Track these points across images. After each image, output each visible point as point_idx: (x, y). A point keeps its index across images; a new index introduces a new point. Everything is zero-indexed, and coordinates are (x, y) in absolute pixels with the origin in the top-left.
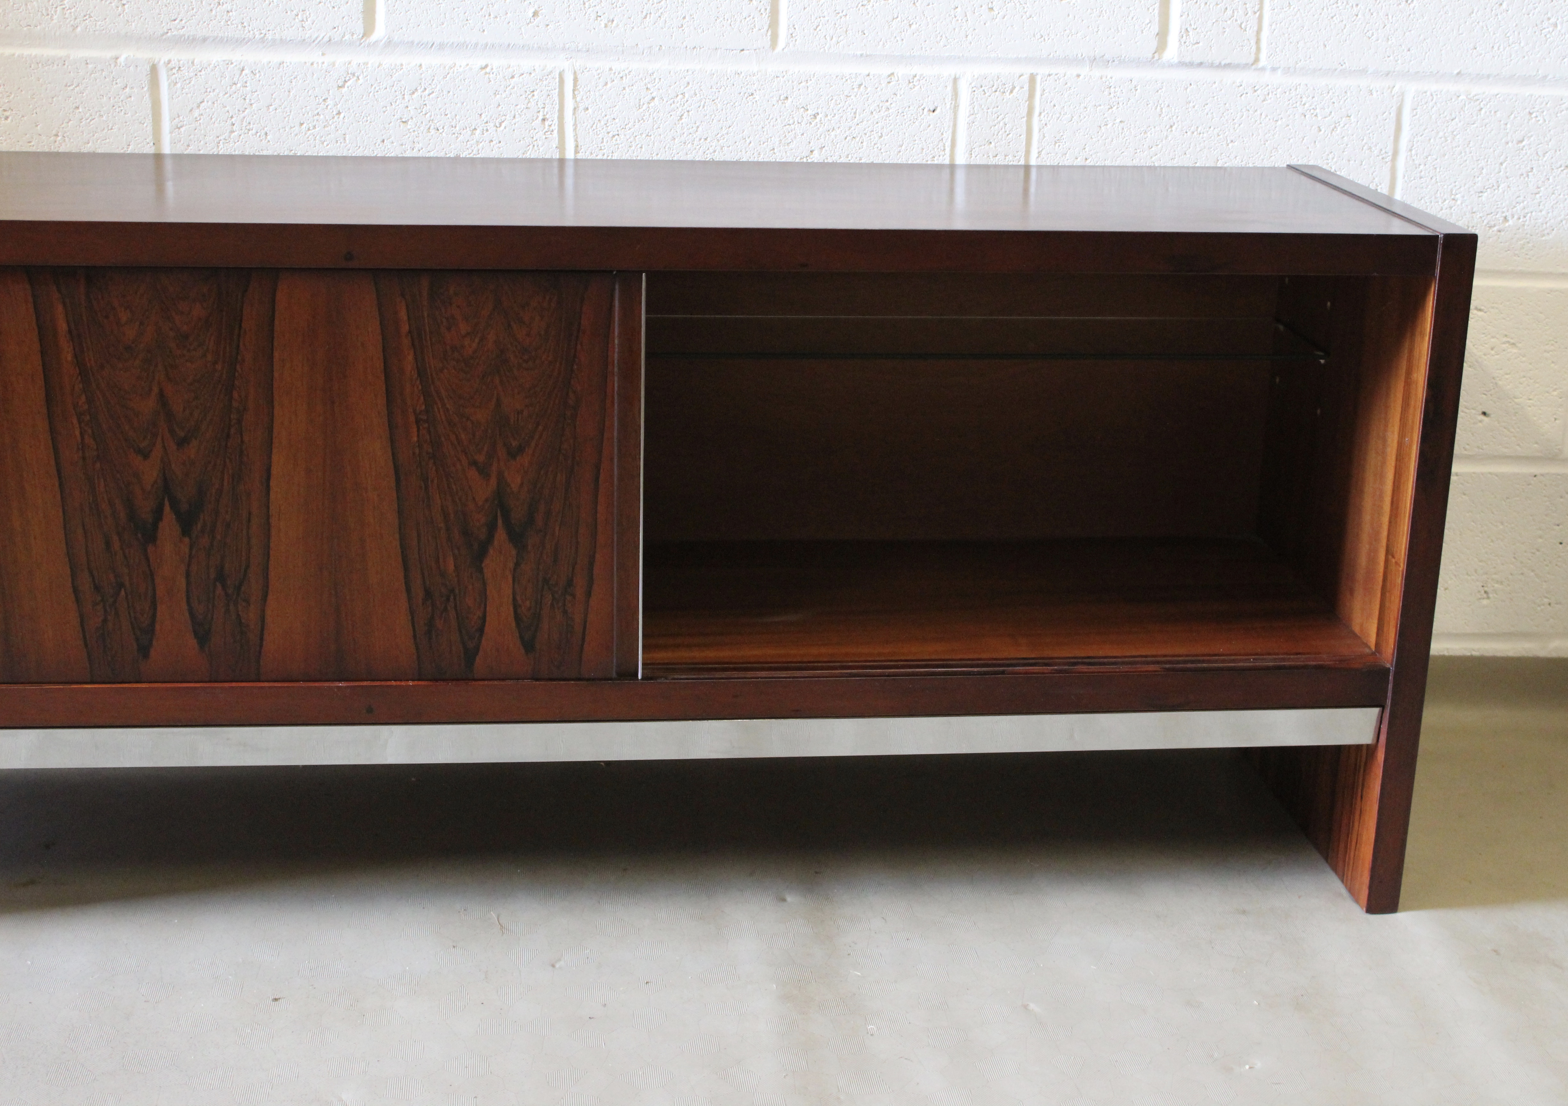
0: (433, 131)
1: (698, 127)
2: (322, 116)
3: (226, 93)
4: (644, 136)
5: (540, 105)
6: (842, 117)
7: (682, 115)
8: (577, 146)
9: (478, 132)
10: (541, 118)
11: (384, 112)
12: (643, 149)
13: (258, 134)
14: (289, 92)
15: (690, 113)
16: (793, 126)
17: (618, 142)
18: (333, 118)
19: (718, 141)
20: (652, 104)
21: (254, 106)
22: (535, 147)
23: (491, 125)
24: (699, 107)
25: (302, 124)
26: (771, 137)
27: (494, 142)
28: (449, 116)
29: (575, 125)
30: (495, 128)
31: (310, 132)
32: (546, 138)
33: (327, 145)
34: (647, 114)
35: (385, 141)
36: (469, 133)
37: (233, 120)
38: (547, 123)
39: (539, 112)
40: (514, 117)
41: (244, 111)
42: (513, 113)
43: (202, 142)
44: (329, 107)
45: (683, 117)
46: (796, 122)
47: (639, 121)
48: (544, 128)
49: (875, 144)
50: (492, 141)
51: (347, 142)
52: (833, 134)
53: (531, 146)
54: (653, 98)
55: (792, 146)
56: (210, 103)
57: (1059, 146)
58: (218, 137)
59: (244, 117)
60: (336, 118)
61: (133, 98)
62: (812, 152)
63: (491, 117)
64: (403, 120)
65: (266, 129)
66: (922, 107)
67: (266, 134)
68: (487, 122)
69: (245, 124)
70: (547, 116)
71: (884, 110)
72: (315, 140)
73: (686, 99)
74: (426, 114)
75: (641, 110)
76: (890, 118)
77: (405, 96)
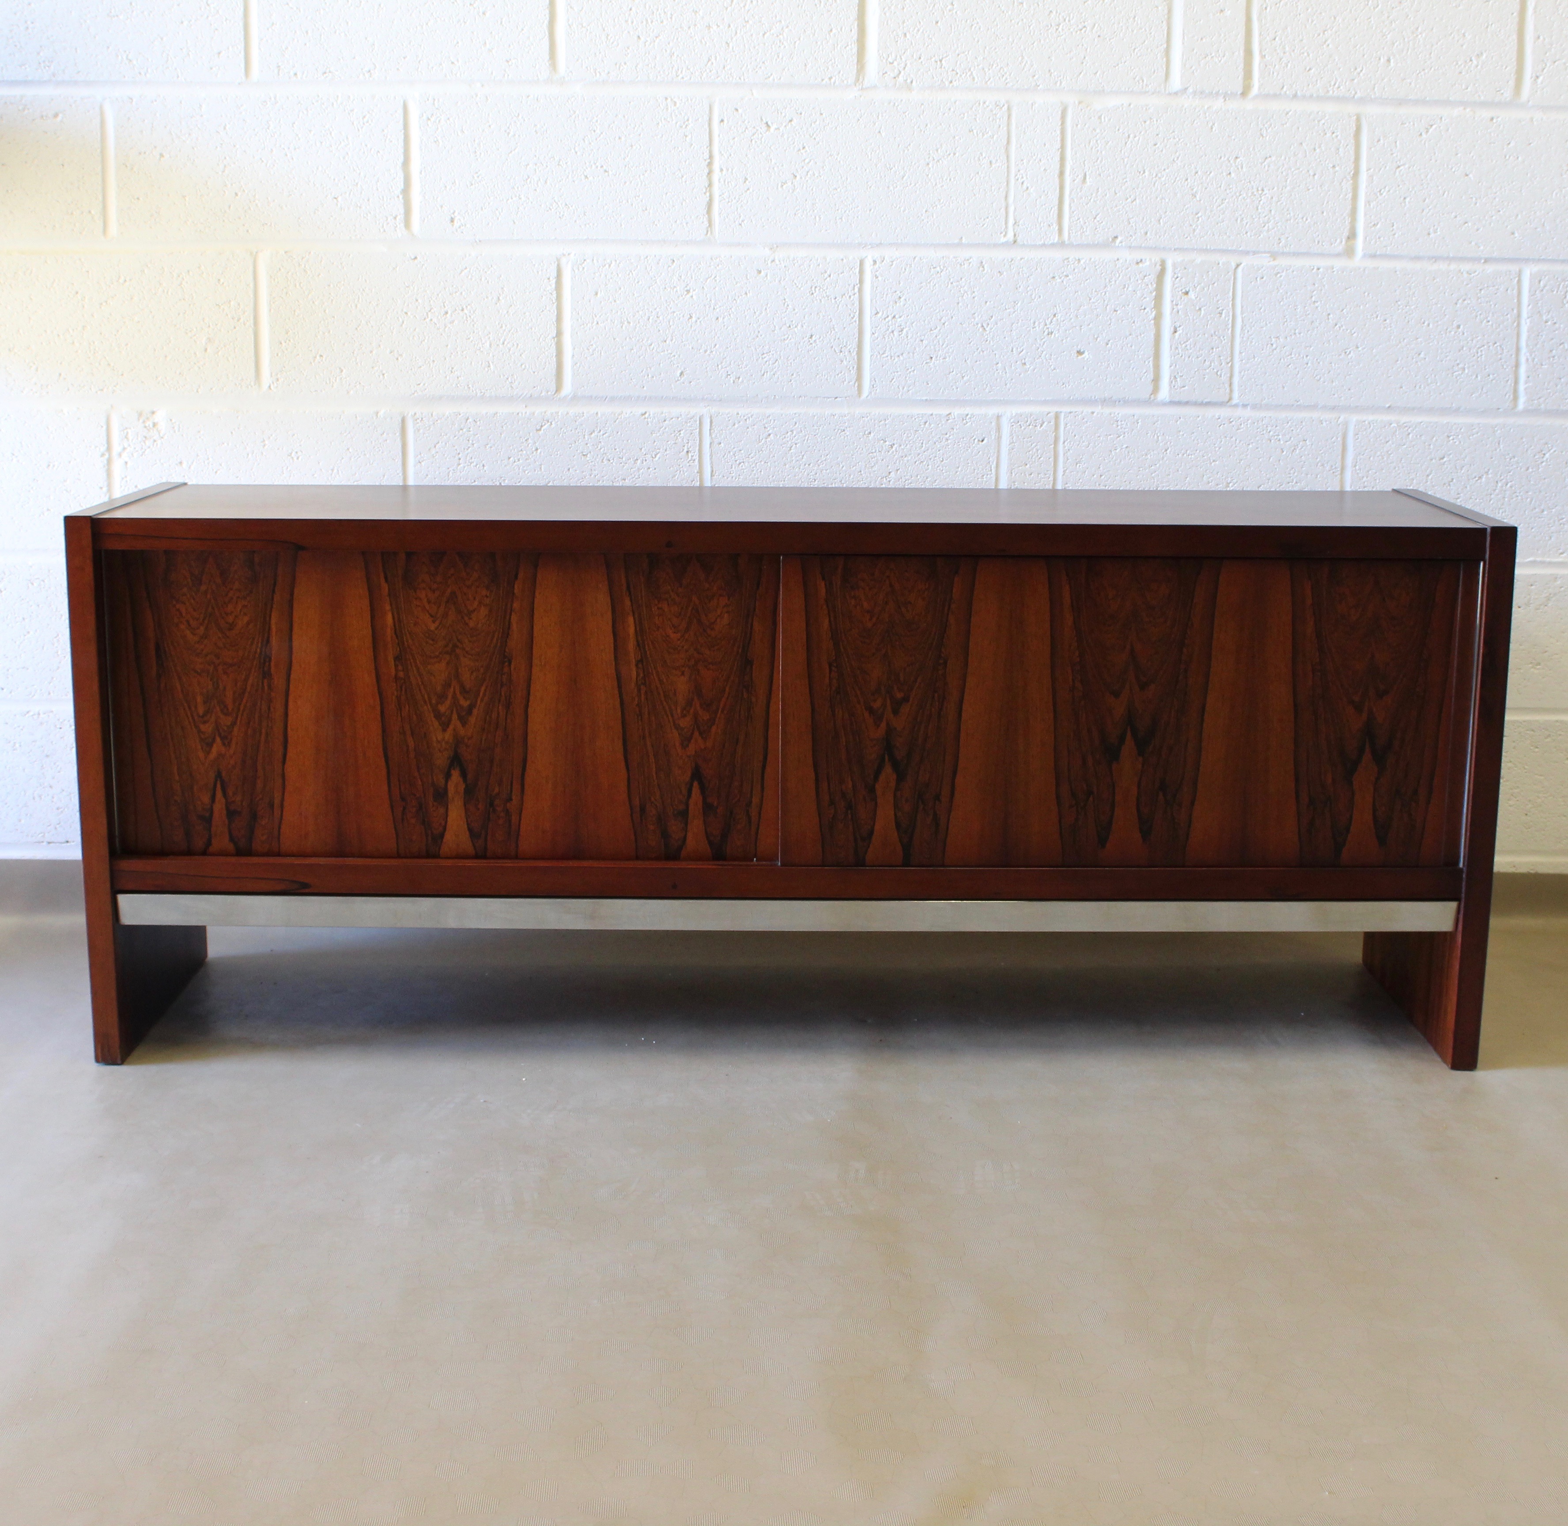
0: (605, 462)
1: (803, 456)
2: (524, 452)
3: (455, 436)
4: (763, 463)
5: (685, 441)
6: (912, 446)
7: (791, 447)
8: (712, 471)
9: (639, 461)
10: (685, 450)
11: (570, 448)
12: (762, 473)
13: (478, 466)
14: (501, 434)
15: (797, 446)
16: (875, 454)
17: (743, 467)
18: (533, 453)
19: (819, 466)
20: (769, 439)
21: (475, 445)
22: (682, 472)
23: (649, 456)
24: (804, 440)
25: (509, 458)
26: (858, 463)
27: (651, 469)
28: (617, 450)
29: (711, 455)
30: (652, 459)
31: (515, 463)
32: (689, 466)
33: (528, 473)
34: (765, 446)
35: (571, 470)
36: (633, 462)
37: (460, 456)
38: (690, 455)
39: (684, 446)
40: (666, 450)
41: (467, 449)
42: (665, 447)
43: (437, 473)
44: (530, 445)
45: (793, 448)
46: (877, 451)
47: (759, 452)
48: (688, 458)
49: (938, 467)
50: (649, 468)
51: (543, 470)
52: (906, 459)
53: (678, 472)
54: (769, 435)
55: (875, 468)
56: (443, 443)
57: (1080, 466)
58: (448, 469)
59: (468, 454)
60: (535, 453)
61: (388, 441)
62: (890, 473)
63: (649, 450)
64: (584, 454)
65: (483, 462)
66: (974, 438)
67: (483, 466)
68: (645, 454)
69: (468, 458)
70: (690, 449)
71: (944, 441)
72: (519, 469)
73: (794, 435)
74: (600, 449)
75: (761, 444)
76: (949, 447)
77: (586, 436)
